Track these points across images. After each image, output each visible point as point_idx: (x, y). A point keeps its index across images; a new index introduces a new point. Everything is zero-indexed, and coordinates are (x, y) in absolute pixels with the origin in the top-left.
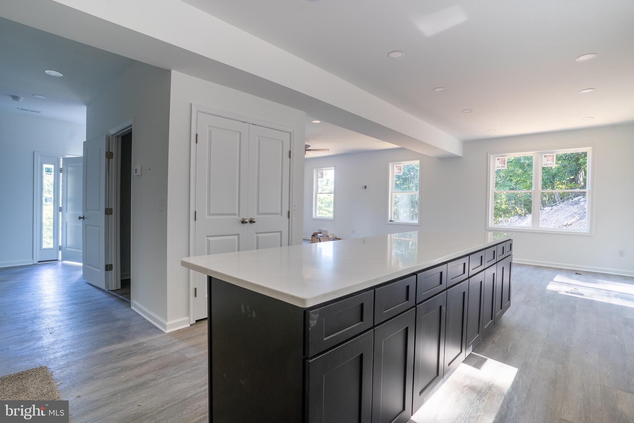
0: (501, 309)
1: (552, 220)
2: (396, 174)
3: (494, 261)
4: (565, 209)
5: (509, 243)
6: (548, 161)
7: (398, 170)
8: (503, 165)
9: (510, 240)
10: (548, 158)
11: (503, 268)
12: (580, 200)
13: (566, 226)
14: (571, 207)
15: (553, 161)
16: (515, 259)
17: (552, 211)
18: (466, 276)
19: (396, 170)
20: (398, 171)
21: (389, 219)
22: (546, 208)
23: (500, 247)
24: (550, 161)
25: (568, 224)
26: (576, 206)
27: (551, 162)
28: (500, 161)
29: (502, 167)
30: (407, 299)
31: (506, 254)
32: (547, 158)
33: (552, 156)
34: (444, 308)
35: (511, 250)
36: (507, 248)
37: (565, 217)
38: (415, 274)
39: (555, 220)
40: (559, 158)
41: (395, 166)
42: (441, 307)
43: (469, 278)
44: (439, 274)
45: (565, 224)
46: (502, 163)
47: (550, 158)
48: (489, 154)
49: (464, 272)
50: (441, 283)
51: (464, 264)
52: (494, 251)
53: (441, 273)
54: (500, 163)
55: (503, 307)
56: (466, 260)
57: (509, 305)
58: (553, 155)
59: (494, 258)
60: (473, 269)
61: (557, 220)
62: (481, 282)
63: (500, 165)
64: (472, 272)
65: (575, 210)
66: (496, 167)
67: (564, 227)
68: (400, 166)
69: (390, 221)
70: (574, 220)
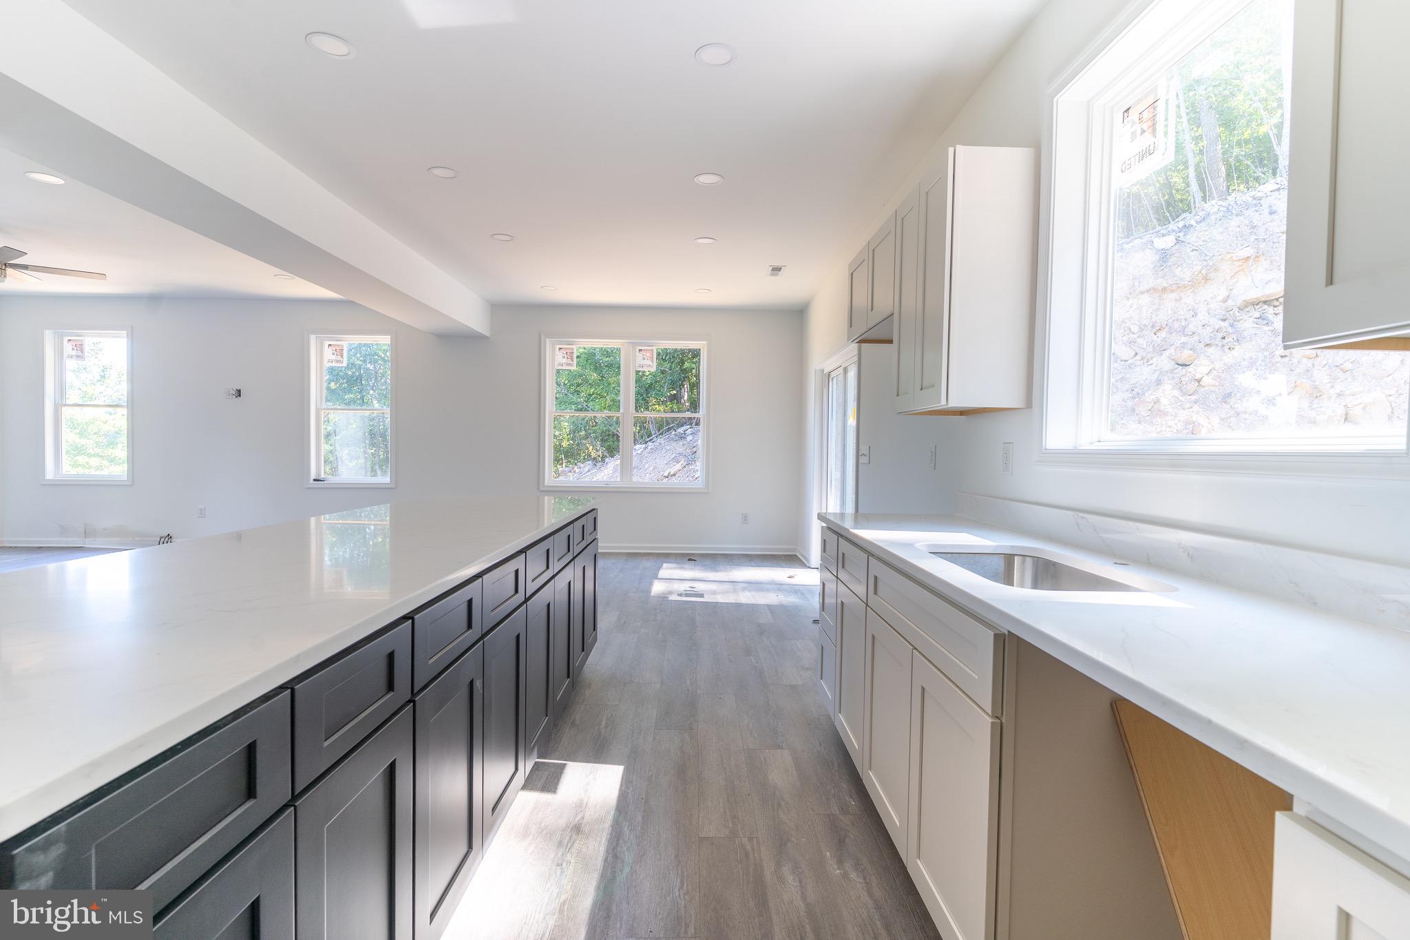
0: (583, 650)
1: (646, 468)
2: (330, 364)
3: (570, 556)
4: (665, 448)
5: (591, 516)
6: (644, 359)
7: (333, 354)
8: (569, 361)
9: (593, 510)
10: (645, 354)
11: (584, 567)
12: (687, 432)
13: (667, 477)
14: (674, 444)
15: (653, 360)
16: (603, 546)
17: (647, 450)
18: (520, 597)
19: (328, 354)
20: (334, 357)
21: (313, 476)
22: (637, 447)
23: (578, 524)
24: (648, 359)
25: (671, 474)
26: (681, 443)
27: (649, 362)
28: (563, 353)
29: (568, 364)
30: (390, 687)
31: (588, 539)
32: (643, 355)
33: (651, 352)
34: (478, 684)
35: (595, 530)
36: (589, 528)
37: (665, 462)
38: (409, 617)
39: (651, 468)
40: (663, 356)
41: (327, 343)
42: (471, 683)
43: (527, 600)
44: (464, 607)
45: (666, 474)
46: (567, 358)
47: (648, 354)
48: (543, 336)
49: (516, 591)
50: (470, 626)
51: (517, 572)
52: (569, 536)
53: (470, 602)
54: (564, 357)
55: (585, 648)
56: (518, 563)
57: (595, 640)
58: (652, 350)
59: (569, 551)
60: (533, 581)
61: (655, 468)
62: (549, 605)
63: (564, 361)
64: (532, 587)
65: (680, 450)
66: (556, 363)
67: (665, 480)
68: (339, 345)
69: (314, 480)
70: (678, 466)
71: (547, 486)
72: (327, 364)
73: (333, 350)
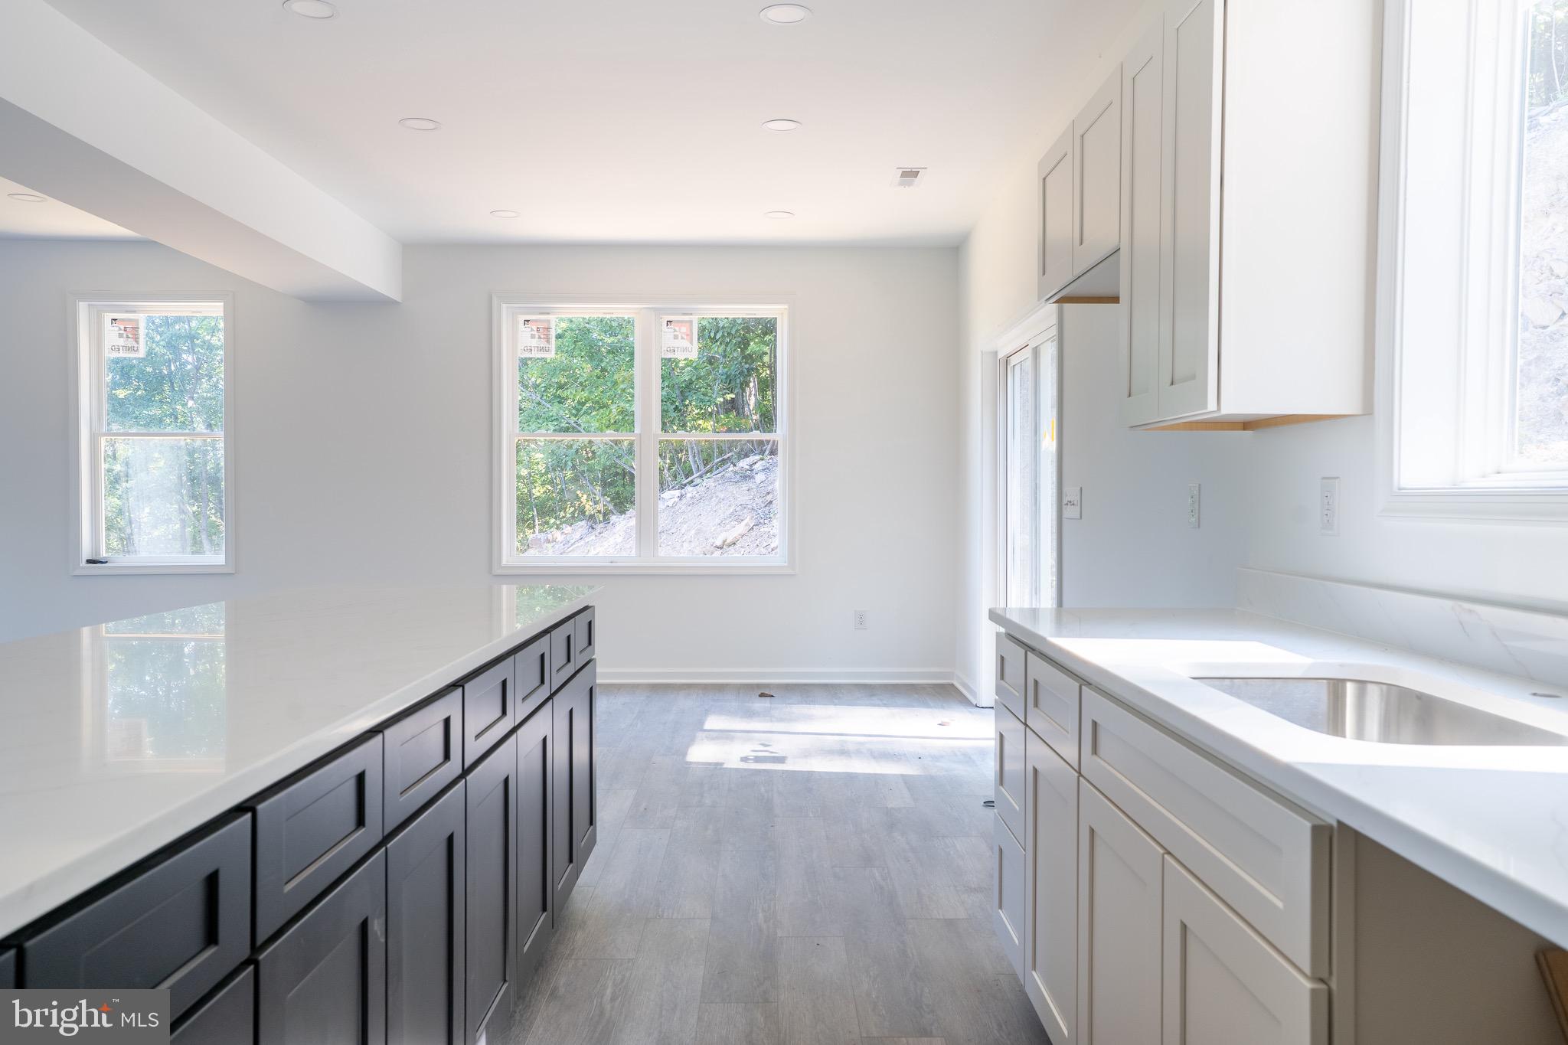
0: (571, 861)
1: (683, 531)
2: (115, 355)
3: (544, 693)
4: (717, 497)
5: (582, 621)
6: (676, 337)
7: (121, 336)
8: (543, 344)
9: (586, 608)
10: (677, 329)
11: (571, 712)
12: (755, 467)
13: (721, 548)
14: (732, 488)
15: (692, 339)
16: (605, 672)
17: (684, 501)
18: (454, 767)
19: (112, 336)
20: (121, 342)
21: (87, 555)
22: (667, 494)
23: (559, 635)
24: (682, 338)
25: (728, 541)
26: (745, 486)
27: (685, 343)
28: (532, 330)
29: (541, 349)
30: (211, 936)
31: (578, 660)
32: (675, 331)
33: (688, 324)
34: (376, 927)
35: (590, 643)
36: (579, 641)
37: (717, 521)
38: (247, 807)
39: (693, 532)
40: (711, 333)
41: (108, 317)
42: (364, 926)
43: (466, 772)
44: (351, 787)
45: (719, 543)
46: (540, 338)
47: (684, 330)
48: (495, 302)
49: (447, 756)
50: (360, 821)
51: (447, 722)
52: (542, 656)
53: (361, 778)
54: (533, 336)
55: (574, 856)
56: (448, 706)
57: (593, 842)
58: (691, 322)
59: (542, 682)
60: (477, 737)
61: (699, 532)
62: (506, 781)
63: (534, 343)
64: (474, 750)
65: (744, 499)
66: (520, 347)
67: (718, 553)
68: (130, 320)
69: (89, 562)
70: (741, 528)
71: (506, 567)
72: (109, 355)
73: (120, 329)
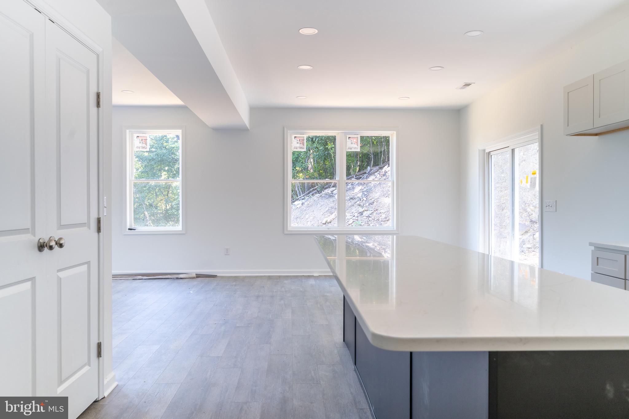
1: (307, 217)
2: (138, 150)
4: (320, 204)
6: (352, 143)
7: (140, 143)
8: (301, 146)
10: (352, 140)
12: (334, 192)
13: (325, 224)
15: (358, 144)
17: (304, 206)
19: (137, 142)
20: (141, 145)
21: (128, 227)
24: (354, 144)
25: (328, 221)
27: (355, 146)
28: (297, 140)
29: (301, 148)
32: (351, 141)
33: (356, 139)
37: (322, 213)
39: (312, 218)
40: (364, 140)
41: (135, 135)
45: (324, 222)
46: (300, 143)
47: (355, 140)
48: (285, 129)
54: (298, 143)
58: (358, 138)
61: (314, 217)
63: (298, 145)
65: (332, 205)
66: (293, 147)
68: (144, 137)
69: (130, 229)
70: (333, 216)
71: (290, 231)
72: (136, 149)
73: (140, 140)
